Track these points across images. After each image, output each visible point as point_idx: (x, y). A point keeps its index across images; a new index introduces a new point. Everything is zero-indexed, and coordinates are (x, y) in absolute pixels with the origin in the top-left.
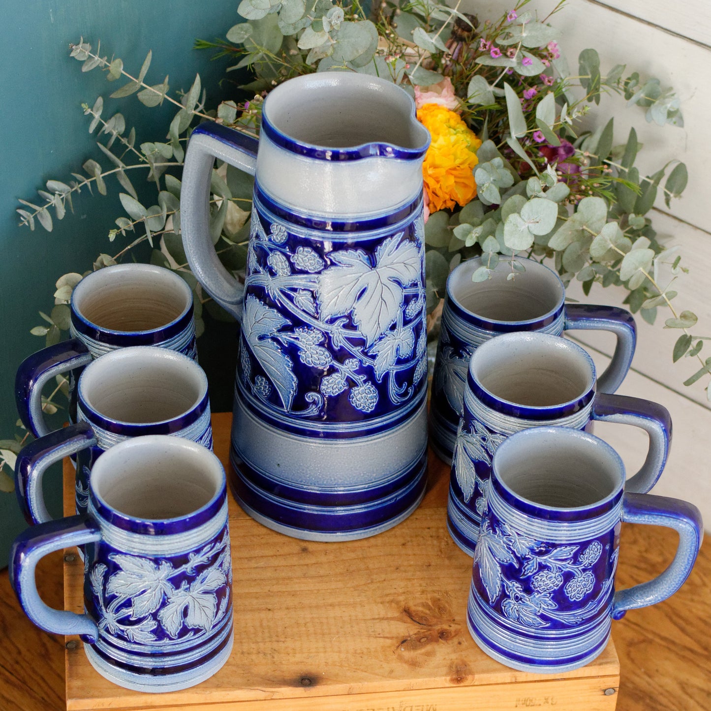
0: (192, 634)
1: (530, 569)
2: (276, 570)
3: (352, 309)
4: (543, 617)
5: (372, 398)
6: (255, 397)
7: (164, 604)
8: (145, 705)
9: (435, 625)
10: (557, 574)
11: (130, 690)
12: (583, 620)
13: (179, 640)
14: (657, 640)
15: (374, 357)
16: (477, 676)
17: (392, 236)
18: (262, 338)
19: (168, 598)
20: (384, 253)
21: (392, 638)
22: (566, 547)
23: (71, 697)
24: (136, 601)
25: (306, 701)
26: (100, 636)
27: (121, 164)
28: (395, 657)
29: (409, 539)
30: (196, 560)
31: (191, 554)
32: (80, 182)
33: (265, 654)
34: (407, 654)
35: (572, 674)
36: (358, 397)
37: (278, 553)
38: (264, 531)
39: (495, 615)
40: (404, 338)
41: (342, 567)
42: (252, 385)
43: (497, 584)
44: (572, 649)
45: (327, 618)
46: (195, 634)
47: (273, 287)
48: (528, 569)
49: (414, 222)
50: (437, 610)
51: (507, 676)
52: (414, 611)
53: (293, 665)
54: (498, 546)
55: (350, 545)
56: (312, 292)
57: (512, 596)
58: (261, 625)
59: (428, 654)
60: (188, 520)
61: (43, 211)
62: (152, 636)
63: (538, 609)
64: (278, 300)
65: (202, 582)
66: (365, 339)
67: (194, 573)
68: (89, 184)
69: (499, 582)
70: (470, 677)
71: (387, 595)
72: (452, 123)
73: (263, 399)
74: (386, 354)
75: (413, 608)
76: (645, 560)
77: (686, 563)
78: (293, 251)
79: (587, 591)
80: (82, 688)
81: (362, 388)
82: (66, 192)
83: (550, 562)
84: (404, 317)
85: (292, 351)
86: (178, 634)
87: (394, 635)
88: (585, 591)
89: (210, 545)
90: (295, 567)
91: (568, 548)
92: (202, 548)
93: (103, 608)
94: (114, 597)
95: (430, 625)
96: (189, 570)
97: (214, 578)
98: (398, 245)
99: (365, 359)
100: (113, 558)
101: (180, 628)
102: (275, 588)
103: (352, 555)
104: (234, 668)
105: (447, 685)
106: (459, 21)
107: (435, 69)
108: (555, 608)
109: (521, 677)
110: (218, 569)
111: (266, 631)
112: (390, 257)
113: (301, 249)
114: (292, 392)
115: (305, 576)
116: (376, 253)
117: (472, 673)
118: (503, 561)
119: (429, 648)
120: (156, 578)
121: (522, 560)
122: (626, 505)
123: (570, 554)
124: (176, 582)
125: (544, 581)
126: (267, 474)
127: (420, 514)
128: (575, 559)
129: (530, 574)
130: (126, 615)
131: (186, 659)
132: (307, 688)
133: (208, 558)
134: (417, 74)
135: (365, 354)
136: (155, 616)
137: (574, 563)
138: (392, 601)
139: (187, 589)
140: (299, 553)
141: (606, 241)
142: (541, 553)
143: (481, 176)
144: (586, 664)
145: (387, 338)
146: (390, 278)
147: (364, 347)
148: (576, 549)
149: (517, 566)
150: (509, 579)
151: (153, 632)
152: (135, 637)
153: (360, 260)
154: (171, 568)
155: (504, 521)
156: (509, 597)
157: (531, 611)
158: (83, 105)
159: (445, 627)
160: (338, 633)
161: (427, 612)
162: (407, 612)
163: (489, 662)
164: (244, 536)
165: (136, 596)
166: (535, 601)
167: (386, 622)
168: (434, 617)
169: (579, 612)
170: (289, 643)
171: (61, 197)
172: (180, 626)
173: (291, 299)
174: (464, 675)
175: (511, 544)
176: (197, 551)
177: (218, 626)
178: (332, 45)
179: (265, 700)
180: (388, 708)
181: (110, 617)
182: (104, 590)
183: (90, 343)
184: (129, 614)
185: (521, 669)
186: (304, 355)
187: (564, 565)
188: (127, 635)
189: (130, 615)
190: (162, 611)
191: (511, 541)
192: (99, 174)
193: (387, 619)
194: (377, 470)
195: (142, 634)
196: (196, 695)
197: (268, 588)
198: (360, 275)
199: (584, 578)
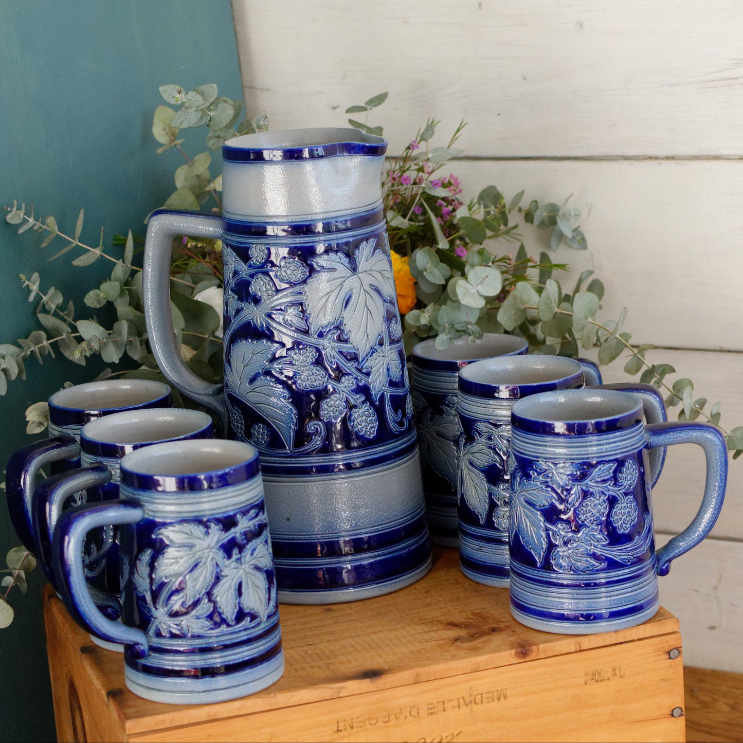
0: (249, 620)
1: (573, 501)
2: (305, 624)
3: (341, 318)
4: (594, 556)
5: (372, 422)
7: (218, 579)
8: (208, 718)
9: (483, 626)
10: (601, 499)
12: (634, 558)
13: (236, 627)
16: (540, 647)
17: (367, 239)
18: (252, 381)
19: (221, 571)
20: (362, 256)
21: (444, 640)
22: (604, 464)
24: (189, 580)
25: (375, 697)
26: (151, 647)
28: (453, 648)
30: (244, 524)
31: (238, 515)
33: (319, 667)
34: (463, 645)
36: (358, 421)
37: (303, 615)
39: (545, 576)
40: (392, 358)
41: (371, 612)
43: (542, 536)
45: (372, 640)
46: (251, 620)
47: (259, 315)
48: (571, 502)
50: (480, 619)
51: (569, 645)
52: (458, 623)
53: (352, 668)
54: (535, 492)
56: (300, 305)
57: (560, 542)
59: (486, 642)
62: (208, 623)
63: (589, 548)
64: (266, 327)
65: (251, 554)
66: (357, 353)
67: (243, 540)
69: (543, 533)
70: (534, 648)
71: (426, 619)
73: (262, 449)
74: (379, 373)
75: (456, 621)
79: (632, 520)
81: (361, 411)
83: (592, 487)
84: (389, 336)
86: (235, 618)
87: (446, 638)
88: (630, 521)
89: (254, 510)
90: (324, 620)
91: (607, 466)
92: (248, 511)
93: (152, 606)
94: (162, 585)
95: (479, 627)
96: (238, 535)
97: (262, 554)
98: (374, 252)
99: (360, 376)
100: (158, 535)
101: (236, 611)
102: (310, 633)
105: (514, 661)
108: (607, 543)
109: (585, 643)
110: (265, 545)
111: (314, 655)
112: (368, 262)
113: (283, 261)
114: (293, 427)
115: (337, 623)
116: (355, 257)
117: (534, 644)
118: (544, 506)
119: (483, 639)
120: (206, 546)
122: (649, 430)
123: (610, 473)
124: (228, 548)
125: (589, 512)
126: (277, 536)
128: (615, 478)
129: (574, 507)
130: (179, 603)
132: (373, 679)
133: (255, 526)
135: (360, 370)
136: (209, 594)
137: (615, 485)
138: (432, 622)
139: (238, 559)
140: (323, 613)
142: (582, 478)
143: (421, 259)
145: (377, 354)
146: (371, 285)
147: (357, 361)
148: (613, 466)
149: (559, 505)
150: (553, 524)
152: (190, 630)
153: (342, 264)
154: (221, 532)
156: (556, 546)
157: (582, 553)
158: (21, 275)
159: (494, 625)
161: (472, 621)
162: (451, 624)
165: (188, 574)
166: (584, 539)
167: (433, 633)
168: (480, 622)
169: (629, 546)
170: (342, 658)
172: (236, 608)
174: (528, 648)
175: (549, 480)
176: (244, 513)
177: (271, 620)
179: (332, 699)
180: (458, 699)
181: (160, 614)
182: (151, 582)
184: (182, 600)
186: (300, 380)
187: (606, 487)
188: (182, 630)
189: (183, 602)
190: (216, 589)
191: (548, 477)
195: (197, 623)
196: (259, 699)
198: (343, 279)
199: (627, 503)
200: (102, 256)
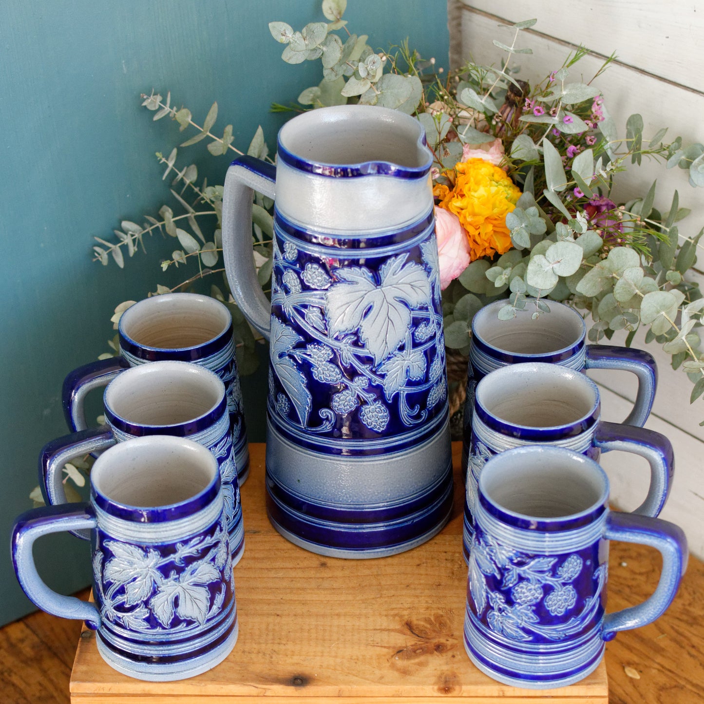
0: (185, 625)
1: (510, 580)
2: (292, 581)
3: (359, 326)
4: (524, 630)
5: (383, 417)
6: (278, 414)
7: (155, 593)
8: (143, 692)
9: (433, 638)
10: (537, 586)
11: (130, 677)
12: (566, 636)
13: (172, 630)
14: (689, 687)
15: (383, 376)
16: (464, 688)
17: (396, 255)
18: (281, 356)
19: (158, 587)
20: (388, 271)
21: (388, 648)
22: (544, 558)
23: (75, 680)
24: (129, 588)
25: (298, 701)
26: (103, 624)
27: (191, 210)
28: (388, 664)
29: (424, 561)
30: (184, 551)
31: (178, 544)
32: (153, 224)
33: (264, 654)
34: (399, 662)
35: (560, 692)
36: (368, 416)
37: (298, 566)
38: (289, 546)
39: (483, 627)
40: (414, 360)
41: (355, 582)
42: (275, 403)
43: (482, 595)
44: (557, 665)
45: (331, 626)
46: (187, 625)
47: (288, 305)
48: (509, 580)
49: (421, 245)
50: (437, 625)
51: (494, 690)
52: (416, 625)
53: (289, 665)
54: (482, 557)
55: (367, 563)
56: (321, 309)
57: (496, 607)
58: (267, 629)
59: (421, 664)
60: (173, 509)
61: (116, 248)
62: (145, 623)
63: (520, 622)
64: (292, 317)
65: (191, 574)
66: (373, 357)
67: (182, 564)
68: (160, 227)
69: (484, 594)
70: (457, 688)
71: (393, 609)
72: (496, 177)
73: (284, 416)
74: (395, 375)
75: (415, 622)
76: (686, 612)
77: (669, 584)
78: (303, 268)
79: (568, 606)
80: (86, 673)
81: (373, 407)
82: (138, 232)
83: (529, 574)
84: (413, 340)
85: (305, 367)
86: (170, 623)
87: (392, 645)
88: (566, 606)
89: (198, 538)
90: (311, 579)
91: (546, 560)
92: (190, 540)
93: (103, 595)
94: (110, 584)
95: (429, 639)
96: (177, 561)
97: (205, 571)
98: (404, 266)
99: (374, 377)
100: (107, 545)
101: (172, 618)
102: (289, 597)
103: (367, 572)
104: (232, 665)
105: (436, 694)
106: (512, 87)
107: (487, 132)
108: (536, 621)
109: (509, 692)
110: (210, 563)
111: (271, 634)
112: (395, 277)
113: (310, 265)
114: (307, 408)
115: (318, 588)
116: (380, 272)
117: (459, 684)
118: (487, 572)
119: (422, 658)
120: (145, 566)
121: (503, 570)
122: (609, 522)
123: (548, 566)
124: (165, 571)
125: (524, 593)
126: (290, 490)
127: (439, 539)
128: (554, 571)
129: (511, 585)
130: (121, 602)
131: (180, 650)
132: (298, 688)
133: (198, 550)
134: (469, 135)
135: (374, 373)
136: (146, 603)
137: (553, 575)
138: (396, 615)
139: (176, 579)
140: (317, 568)
141: (630, 286)
142: (520, 564)
143: (511, 220)
144: (573, 683)
145: (396, 358)
146: (395, 298)
147: (372, 365)
148: (553, 561)
149: (499, 577)
150: (492, 591)
151: (147, 620)
152: (130, 624)
153: (365, 278)
154: (159, 557)
155: (486, 531)
156: (493, 608)
157: (513, 624)
158: (158, 154)
159: (442, 640)
160: (338, 639)
161: (428, 626)
162: (409, 625)
163: (478, 675)
164: (270, 549)
165: (128, 583)
166: (517, 614)
167: (386, 633)
168: (434, 631)
169: (561, 627)
170: (290, 646)
171: (134, 237)
172: (172, 615)
173: (302, 315)
174: (451, 686)
175: (493, 555)
176: (185, 542)
177: (213, 621)
178: (376, 96)
179: (258, 696)
181: (109, 604)
182: (103, 577)
183: (132, 359)
184: (123, 601)
185: (507, 683)
186: (316, 372)
187: (543, 577)
188: (124, 622)
189: (125, 602)
190: (152, 600)
191: (492, 552)
192: (170, 219)
193: (389, 630)
194: (391, 490)
195: (135, 620)
196: (190, 686)
197: (281, 596)
198: (365, 292)
199: (565, 592)
200: (230, 149)
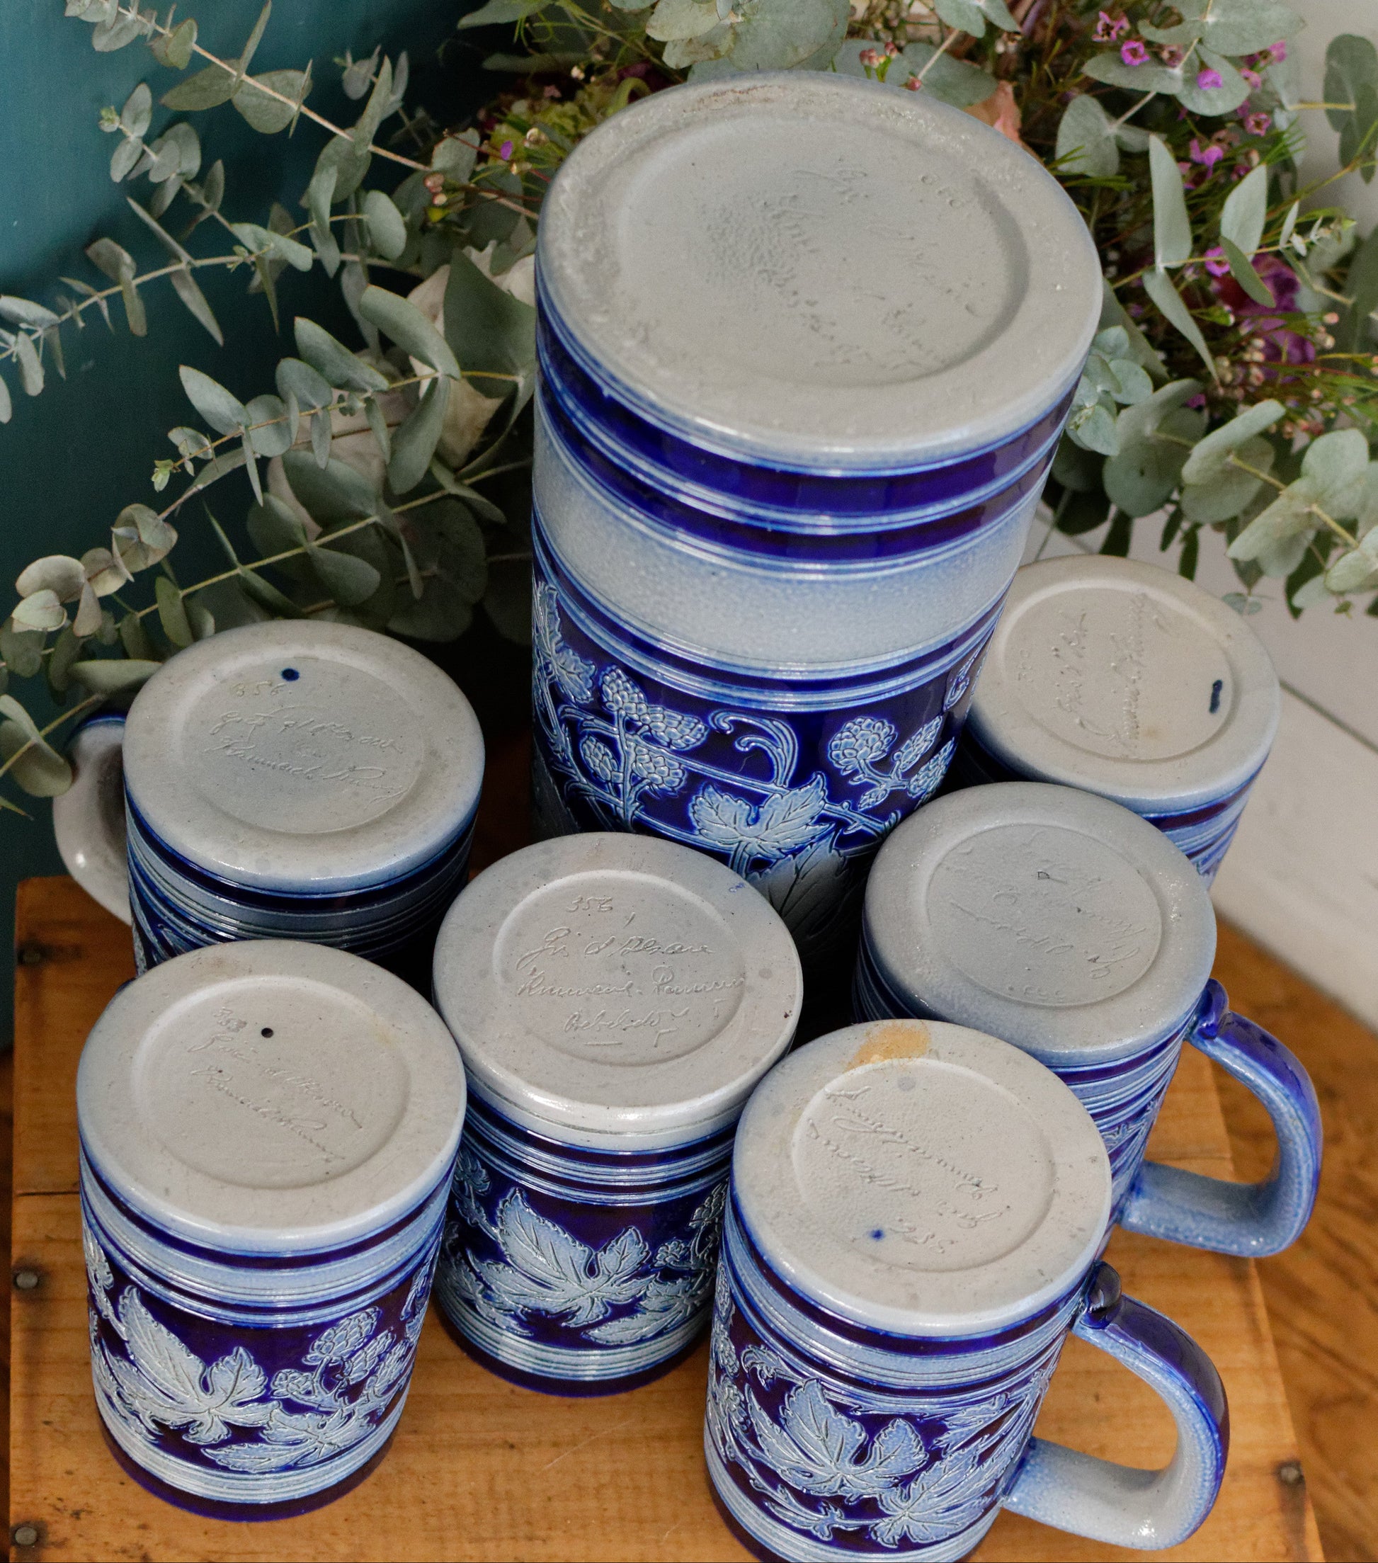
27: (185, 257)
32: (82, 298)
58: (491, 1490)
68: (104, 305)
82: (45, 326)
111: (503, 1507)
158: (103, 113)
171: (35, 336)
178: (732, 27)
192: (130, 278)
200: (302, 117)
